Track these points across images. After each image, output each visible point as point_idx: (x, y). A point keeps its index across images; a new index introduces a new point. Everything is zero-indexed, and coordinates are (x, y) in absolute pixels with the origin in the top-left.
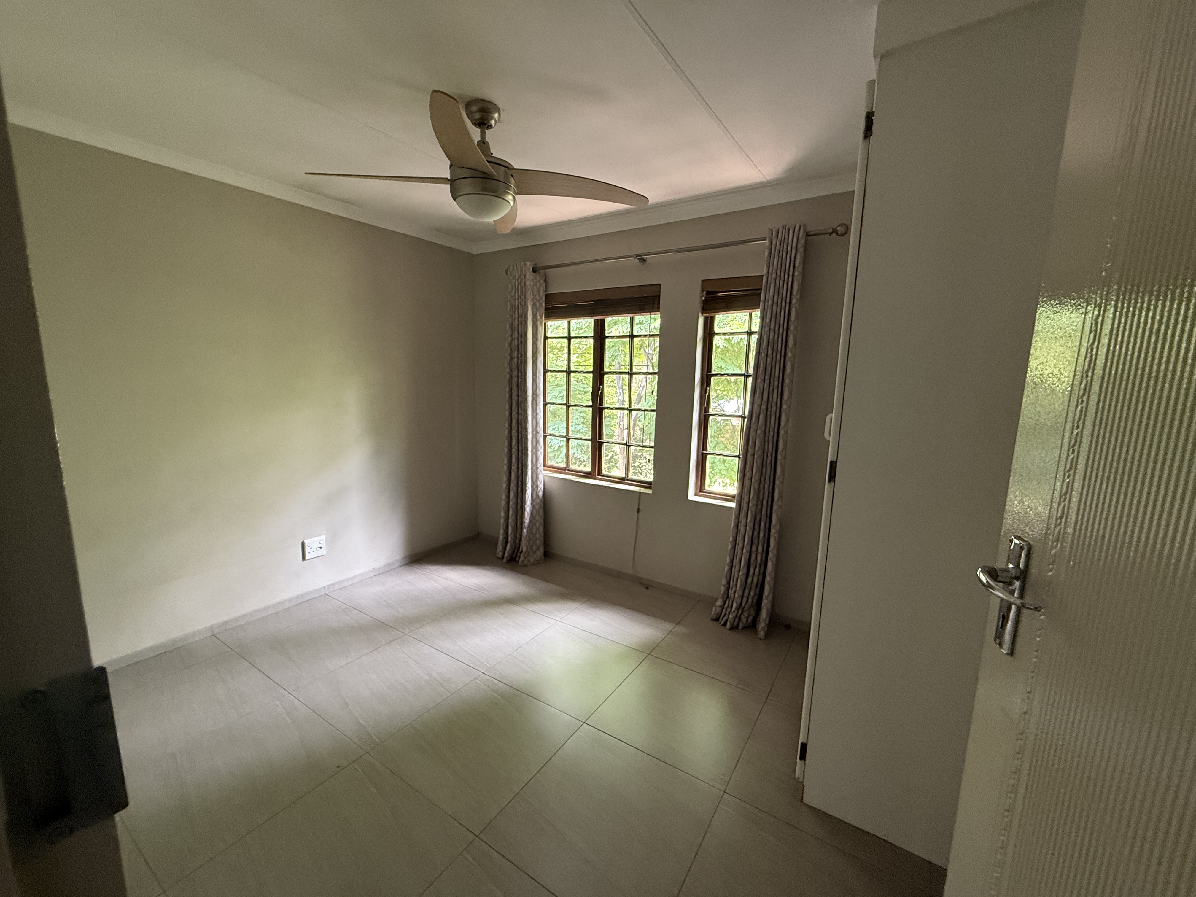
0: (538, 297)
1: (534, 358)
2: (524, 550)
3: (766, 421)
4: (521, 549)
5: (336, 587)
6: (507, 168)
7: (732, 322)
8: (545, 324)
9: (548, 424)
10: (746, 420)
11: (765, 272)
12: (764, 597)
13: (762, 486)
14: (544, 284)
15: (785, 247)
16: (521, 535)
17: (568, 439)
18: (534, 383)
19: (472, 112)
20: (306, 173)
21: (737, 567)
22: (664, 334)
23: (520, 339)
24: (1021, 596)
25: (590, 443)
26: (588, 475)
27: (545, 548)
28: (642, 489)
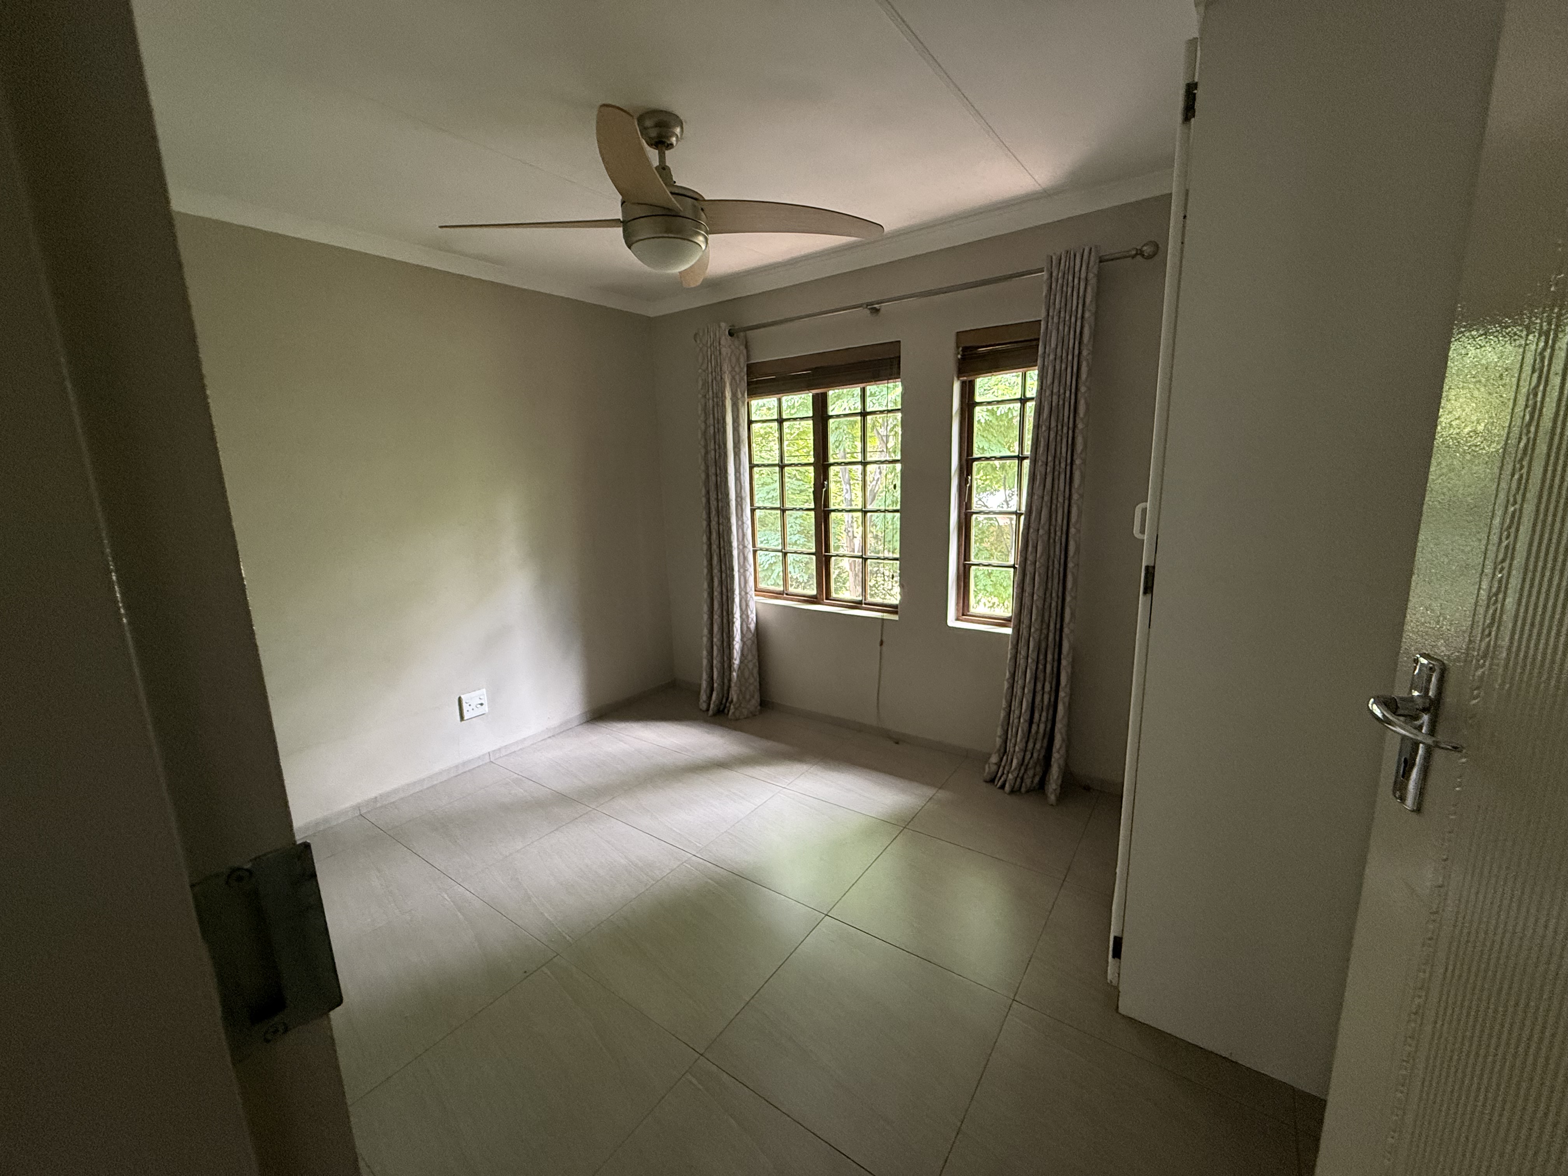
0: (737, 369)
1: (737, 450)
2: (735, 700)
3: (1050, 517)
4: (730, 699)
5: (504, 753)
6: (696, 199)
7: (996, 387)
8: (748, 403)
9: (758, 535)
10: (1022, 517)
11: (1042, 316)
12: (1054, 750)
13: (1047, 604)
14: (745, 352)
15: (1071, 278)
16: (730, 680)
17: (785, 554)
18: (738, 482)
19: (646, 128)
20: (441, 227)
21: (1017, 712)
22: (908, 408)
23: (716, 426)
24: (1432, 732)
25: (814, 557)
26: (813, 600)
27: (761, 697)
28: (885, 614)
